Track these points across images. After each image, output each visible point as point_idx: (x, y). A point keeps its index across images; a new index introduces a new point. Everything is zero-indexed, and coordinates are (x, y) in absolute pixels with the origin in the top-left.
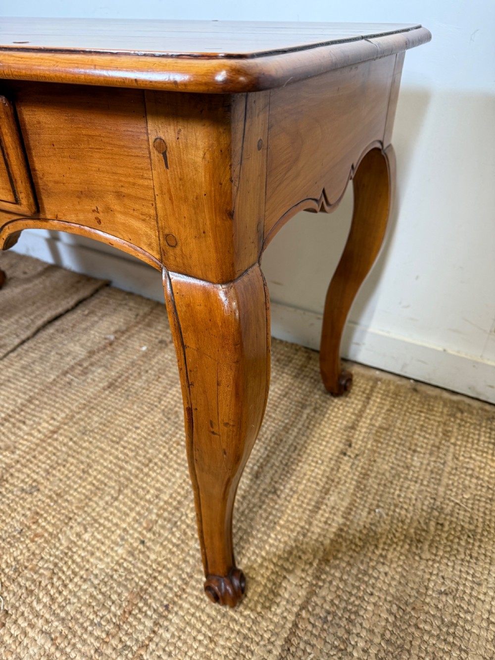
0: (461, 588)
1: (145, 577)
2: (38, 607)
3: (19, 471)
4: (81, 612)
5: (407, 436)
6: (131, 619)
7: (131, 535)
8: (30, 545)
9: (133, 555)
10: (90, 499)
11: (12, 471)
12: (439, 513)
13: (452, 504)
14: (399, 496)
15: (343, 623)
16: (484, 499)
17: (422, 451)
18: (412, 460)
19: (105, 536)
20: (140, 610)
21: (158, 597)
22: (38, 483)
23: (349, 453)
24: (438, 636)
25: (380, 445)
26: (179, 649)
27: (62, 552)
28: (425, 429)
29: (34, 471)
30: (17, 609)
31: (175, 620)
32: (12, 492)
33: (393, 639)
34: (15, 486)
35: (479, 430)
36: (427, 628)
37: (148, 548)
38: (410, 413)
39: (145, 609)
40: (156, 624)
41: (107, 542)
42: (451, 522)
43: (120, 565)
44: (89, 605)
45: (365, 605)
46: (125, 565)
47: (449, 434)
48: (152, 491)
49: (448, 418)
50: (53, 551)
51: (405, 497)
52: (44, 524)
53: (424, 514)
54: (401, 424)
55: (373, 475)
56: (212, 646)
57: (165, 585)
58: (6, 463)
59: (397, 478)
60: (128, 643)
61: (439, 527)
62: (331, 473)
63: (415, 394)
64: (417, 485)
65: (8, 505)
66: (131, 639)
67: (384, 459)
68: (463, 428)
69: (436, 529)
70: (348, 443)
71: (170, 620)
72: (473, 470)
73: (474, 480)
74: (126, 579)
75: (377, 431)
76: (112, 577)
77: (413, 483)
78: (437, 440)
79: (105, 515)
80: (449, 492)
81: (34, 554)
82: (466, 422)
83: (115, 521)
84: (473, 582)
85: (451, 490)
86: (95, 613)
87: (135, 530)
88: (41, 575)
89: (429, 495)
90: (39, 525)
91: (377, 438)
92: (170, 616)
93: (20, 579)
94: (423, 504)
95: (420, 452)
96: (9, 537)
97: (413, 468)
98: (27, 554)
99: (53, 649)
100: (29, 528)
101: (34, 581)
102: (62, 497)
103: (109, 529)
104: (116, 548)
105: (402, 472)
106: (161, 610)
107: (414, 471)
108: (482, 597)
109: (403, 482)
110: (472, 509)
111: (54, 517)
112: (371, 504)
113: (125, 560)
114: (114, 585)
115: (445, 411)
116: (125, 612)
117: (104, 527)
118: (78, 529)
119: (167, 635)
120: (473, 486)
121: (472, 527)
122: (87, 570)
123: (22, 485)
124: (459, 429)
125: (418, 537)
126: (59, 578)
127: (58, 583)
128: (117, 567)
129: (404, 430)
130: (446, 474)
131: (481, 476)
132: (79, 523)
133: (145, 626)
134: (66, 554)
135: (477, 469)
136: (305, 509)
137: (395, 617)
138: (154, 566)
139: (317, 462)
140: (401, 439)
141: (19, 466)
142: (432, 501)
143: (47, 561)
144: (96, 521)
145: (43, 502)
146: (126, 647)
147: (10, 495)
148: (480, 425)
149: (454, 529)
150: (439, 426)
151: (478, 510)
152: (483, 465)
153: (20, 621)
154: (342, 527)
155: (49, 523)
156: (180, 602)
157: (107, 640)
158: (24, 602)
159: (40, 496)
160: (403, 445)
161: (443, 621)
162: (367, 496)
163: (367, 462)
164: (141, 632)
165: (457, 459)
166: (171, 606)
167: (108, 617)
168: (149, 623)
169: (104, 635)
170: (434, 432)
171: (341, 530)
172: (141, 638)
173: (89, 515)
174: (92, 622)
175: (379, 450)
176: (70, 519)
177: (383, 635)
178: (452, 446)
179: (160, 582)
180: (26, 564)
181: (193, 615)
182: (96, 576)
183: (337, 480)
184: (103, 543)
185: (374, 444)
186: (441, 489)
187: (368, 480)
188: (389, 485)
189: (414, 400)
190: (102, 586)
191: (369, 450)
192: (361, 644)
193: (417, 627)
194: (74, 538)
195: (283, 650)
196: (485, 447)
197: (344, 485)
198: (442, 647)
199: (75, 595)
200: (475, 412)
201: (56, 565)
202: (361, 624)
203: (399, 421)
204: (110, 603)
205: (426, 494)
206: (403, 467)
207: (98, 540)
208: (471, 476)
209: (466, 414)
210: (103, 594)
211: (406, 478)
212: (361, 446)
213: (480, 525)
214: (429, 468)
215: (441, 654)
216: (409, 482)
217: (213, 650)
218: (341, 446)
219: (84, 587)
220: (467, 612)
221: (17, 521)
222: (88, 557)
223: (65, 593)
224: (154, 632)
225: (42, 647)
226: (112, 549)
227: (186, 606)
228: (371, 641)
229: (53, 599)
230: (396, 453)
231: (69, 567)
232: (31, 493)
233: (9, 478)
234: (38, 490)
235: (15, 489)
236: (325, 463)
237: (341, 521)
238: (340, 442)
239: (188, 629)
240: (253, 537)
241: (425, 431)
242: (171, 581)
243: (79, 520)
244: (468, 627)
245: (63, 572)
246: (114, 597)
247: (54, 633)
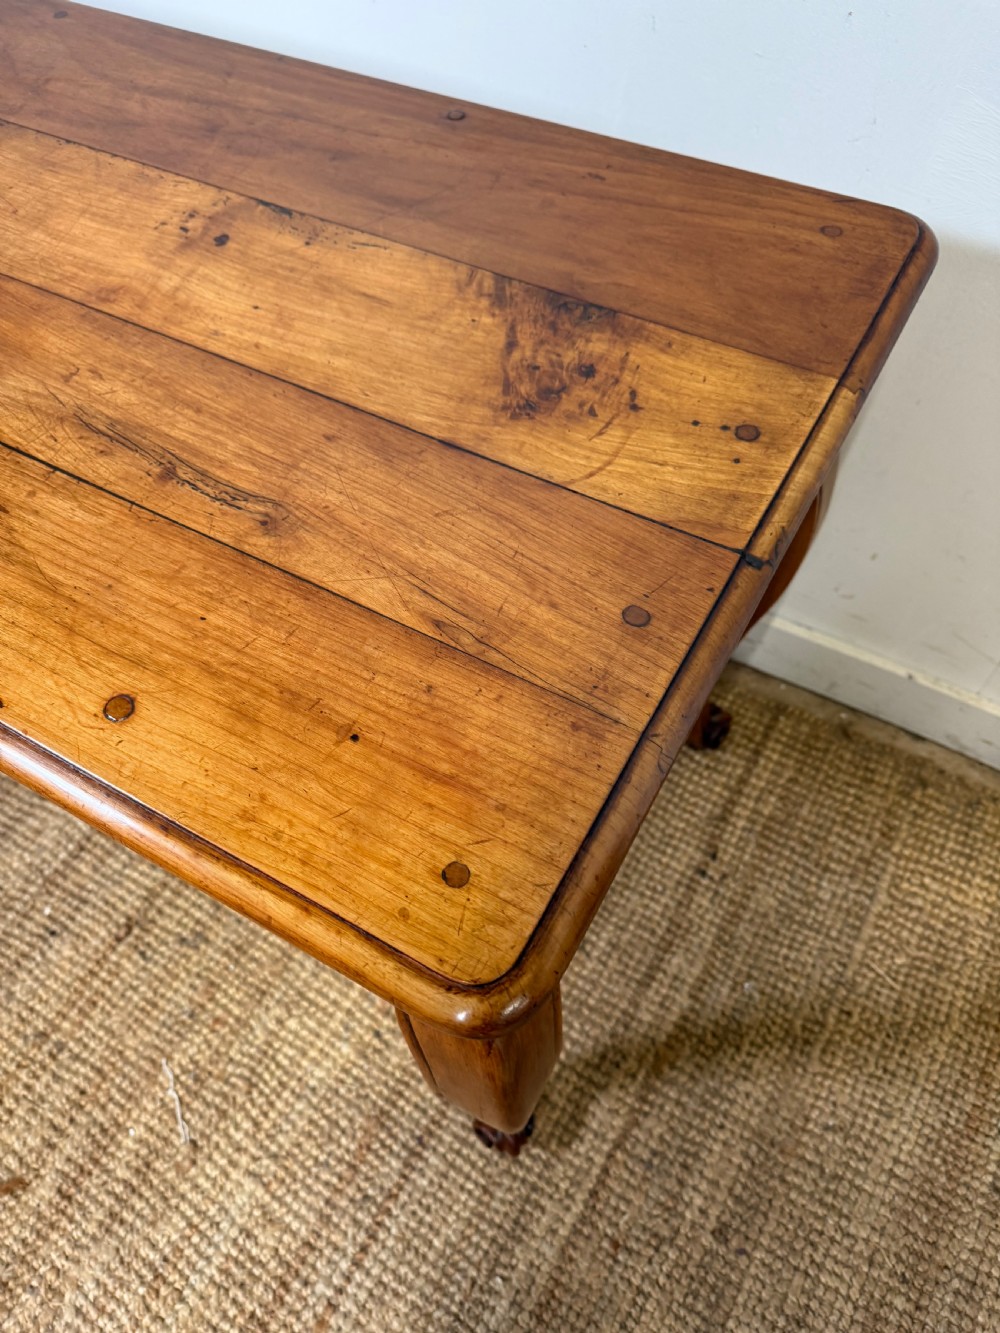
0: (860, 1121)
1: (386, 1092)
2: (238, 1136)
3: (170, 903)
4: (299, 1145)
5: (816, 837)
6: (370, 1157)
7: (360, 1023)
8: (210, 1036)
9: (365, 1057)
10: (291, 958)
11: (159, 902)
12: (849, 991)
13: (871, 975)
14: (786, 958)
15: (676, 1170)
16: (927, 966)
17: (840, 868)
18: (819, 887)
19: (321, 1024)
20: (383, 1145)
21: (406, 1124)
22: (203, 925)
23: (710, 872)
24: (812, 1195)
25: (766, 855)
26: (441, 1202)
27: (259, 1049)
28: (850, 823)
29: (194, 904)
30: (208, 1138)
31: (433, 1160)
32: (164, 943)
33: (745, 1196)
34: (169, 932)
35: (948, 828)
36: (797, 1180)
37: (387, 1044)
38: (829, 787)
39: (389, 1142)
40: (407, 1164)
41: (325, 1034)
42: (864, 1009)
43: (347, 1072)
44: (309, 1135)
45: (709, 1143)
46: (355, 1072)
47: (893, 834)
49: (897, 798)
50: (246, 1048)
51: (796, 961)
52: (224, 1001)
53: (823, 993)
54: (810, 812)
55: (747, 916)
56: (486, 1198)
57: (416, 1106)
58: (147, 889)
59: (787, 923)
60: (370, 1192)
61: (844, 1017)
62: (677, 911)
63: (845, 742)
64: (820, 938)
65: (165, 967)
66: (373, 1185)
67: (769, 884)
68: (919, 822)
69: (839, 1021)
70: (711, 850)
71: (426, 1160)
72: (920, 909)
73: (919, 929)
74: (359, 1096)
75: (765, 827)
76: (336, 1092)
77: (812, 934)
78: (869, 846)
79: (316, 985)
80: (871, 953)
81: (217, 1052)
82: (929, 808)
83: (333, 995)
84: (880, 1112)
85: (875, 949)
86: (319, 1147)
87: (365, 1012)
88: (234, 1086)
89: (836, 956)
90: (217, 1003)
91: (763, 841)
92: (426, 1154)
93: (204, 1093)
94: (824, 975)
95: (834, 872)
96: (177, 1023)
97: (817, 904)
98: (208, 1053)
99: (267, 1198)
100: (202, 1006)
101: (225, 1096)
102: (245, 953)
103: (324, 1010)
104: (338, 1044)
105: (798, 913)
106: (412, 1143)
107: (817, 911)
108: (888, 1136)
109: (797, 932)
110: (905, 985)
111: (238, 989)
112: (739, 972)
113: (355, 1064)
114: (342, 1105)
115: (894, 783)
116: (361, 1147)
117: (317, 1005)
118: (278, 1011)
119: (425, 1182)
120: (914, 940)
121: (898, 1018)
122: (300, 1080)
123: (179, 930)
124: (912, 824)
125: (806, 1035)
126: (261, 1093)
127: (261, 1100)
128: (342, 1076)
129: (814, 825)
130: (872, 918)
131: (933, 922)
132: (278, 1002)
133: (391, 1168)
134: (265, 1053)
135: (929, 907)
136: (631, 979)
137: (753, 1163)
138: (398, 1074)
139: (654, 890)
140: (806, 844)
141: (167, 894)
142: (840, 969)
143: (239, 1064)
144: (301, 994)
145: (218, 963)
146: (366, 1197)
147: (163, 949)
148: (951, 817)
149: (868, 1022)
150: (876, 816)
151: (914, 988)
152: (940, 899)
153: (216, 1156)
154: (688, 1013)
155: (232, 999)
156: (439, 1132)
157: (340, 1186)
158: (217, 1129)
159: (210, 951)
160: (806, 857)
161: (822, 1171)
162: (732, 957)
163: (739, 890)
164: (387, 1176)
165: (897, 887)
166: (426, 1138)
167: (339, 1153)
168: (396, 1164)
169: (335, 1180)
170: (866, 831)
171: (685, 1018)
172: (388, 1185)
173: (291, 986)
174: (316, 1159)
175: (763, 865)
176: (264, 993)
177: (730, 1190)
178: (893, 860)
179: (408, 1101)
180: (210, 1068)
181: (458, 1153)
182: (313, 1090)
183: (685, 925)
184: (318, 1036)
185: (757, 853)
186: (859, 947)
187: (737, 925)
188: (771, 935)
189: (841, 758)
190: (323, 1105)
191: (745, 864)
192: (698, 1201)
193: (783, 1180)
194: (272, 1025)
195: (586, 1207)
196: (952, 863)
197: (696, 934)
198: (813, 1209)
199: (288, 1120)
200: (948, 787)
201: (253, 1071)
202: (701, 1173)
203: (807, 805)
204: (337, 1133)
205: (831, 955)
206: (801, 902)
207: (311, 1031)
208: (916, 921)
209: (930, 791)
210: (327, 1117)
211: (802, 924)
212: (733, 857)
213: (911, 1014)
214: (845, 905)
215: (811, 1220)
216: (806, 932)
217: (488, 1206)
218: (698, 856)
219: (300, 1106)
220: (863, 1159)
221: (184, 996)
222: (298, 1058)
223: (272, 1115)
224: (404, 1177)
225: (251, 1195)
226: (333, 1046)
227: (448, 1138)
228: (713, 1198)
229: (256, 1124)
230: (792, 874)
231: (272, 1074)
232: (196, 948)
233: (157, 917)
234: (207, 941)
235: (170, 939)
236: (668, 892)
237: (686, 1002)
238: (698, 848)
239: (452, 1174)
241: (851, 829)
242: (423, 1099)
243: (277, 995)
244: (858, 1181)
245: (266, 1083)
246: (344, 1123)
247: (266, 1175)
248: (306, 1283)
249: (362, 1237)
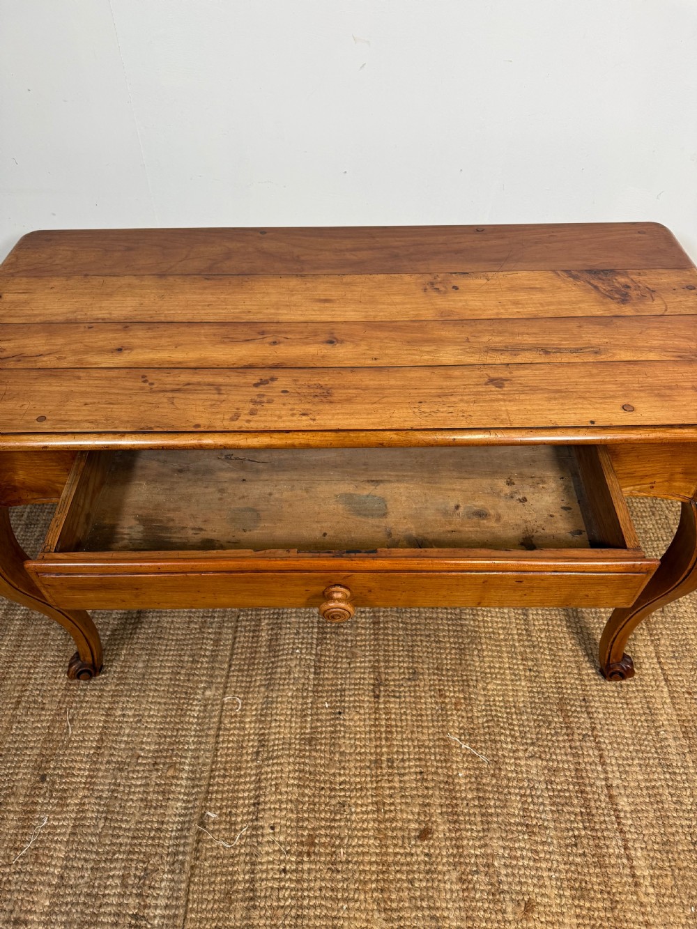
1: (554, 690)
2: (509, 746)
3: (387, 667)
4: (539, 733)
6: (571, 719)
7: (518, 669)
8: (459, 713)
9: (533, 681)
10: (465, 660)
15: (686, 653)
19: (502, 679)
20: (571, 711)
21: (574, 698)
22: (413, 668)
26: (614, 718)
27: (486, 705)
29: (399, 662)
30: (497, 755)
31: (597, 704)
32: (401, 686)
34: (399, 680)
37: (538, 672)
39: (573, 709)
40: (588, 713)
41: (507, 682)
43: (532, 692)
44: (539, 726)
46: (535, 690)
48: (501, 632)
50: (480, 708)
52: (452, 694)
56: (630, 706)
57: (571, 688)
60: (584, 733)
65: (410, 696)
66: (582, 729)
71: (594, 706)
74: (545, 698)
76: (535, 702)
79: (486, 665)
81: (468, 717)
83: (497, 666)
86: (548, 728)
87: (517, 664)
88: (489, 727)
90: (449, 697)
92: (592, 704)
96: (439, 716)
98: (464, 720)
99: (544, 763)
100: (445, 703)
101: (488, 734)
102: (442, 669)
103: (499, 674)
104: (518, 683)
106: (583, 704)
111: (453, 686)
113: (532, 687)
114: (541, 706)
116: (564, 717)
117: (495, 673)
118: (480, 685)
119: (601, 715)
122: (514, 707)
123: (402, 676)
126: (503, 722)
127: (505, 726)
132: (476, 681)
133: (583, 718)
134: (490, 705)
138: (553, 681)
143: (482, 717)
144: (485, 673)
145: (433, 680)
146: (584, 736)
147: (402, 689)
153: (507, 760)
155: (454, 692)
156: (589, 693)
157: (570, 738)
158: (497, 749)
159: (426, 677)
164: (584, 722)
166: (586, 698)
167: (557, 726)
168: (585, 715)
169: (566, 737)
172: (588, 725)
173: (476, 671)
174: (551, 734)
176: (467, 681)
179: (566, 688)
180: (471, 726)
181: (604, 696)
182: (524, 707)
184: (505, 685)
190: (534, 711)
194: (483, 692)
199: (524, 726)
201: (491, 715)
204: (550, 718)
207: (500, 685)
210: (541, 715)
219: (524, 718)
221: (431, 703)
222: (506, 699)
223: (516, 728)
224: (592, 718)
225: (537, 766)
226: (516, 685)
227: (594, 693)
229: (513, 736)
231: (501, 712)
232: (417, 679)
233: (387, 677)
234: (420, 673)
235: (401, 682)
239: (609, 705)
240: (593, 629)
242: (571, 684)
243: (474, 678)
245: (501, 717)
246: (549, 713)
247: (535, 753)
248: (591, 785)
249: (596, 753)
